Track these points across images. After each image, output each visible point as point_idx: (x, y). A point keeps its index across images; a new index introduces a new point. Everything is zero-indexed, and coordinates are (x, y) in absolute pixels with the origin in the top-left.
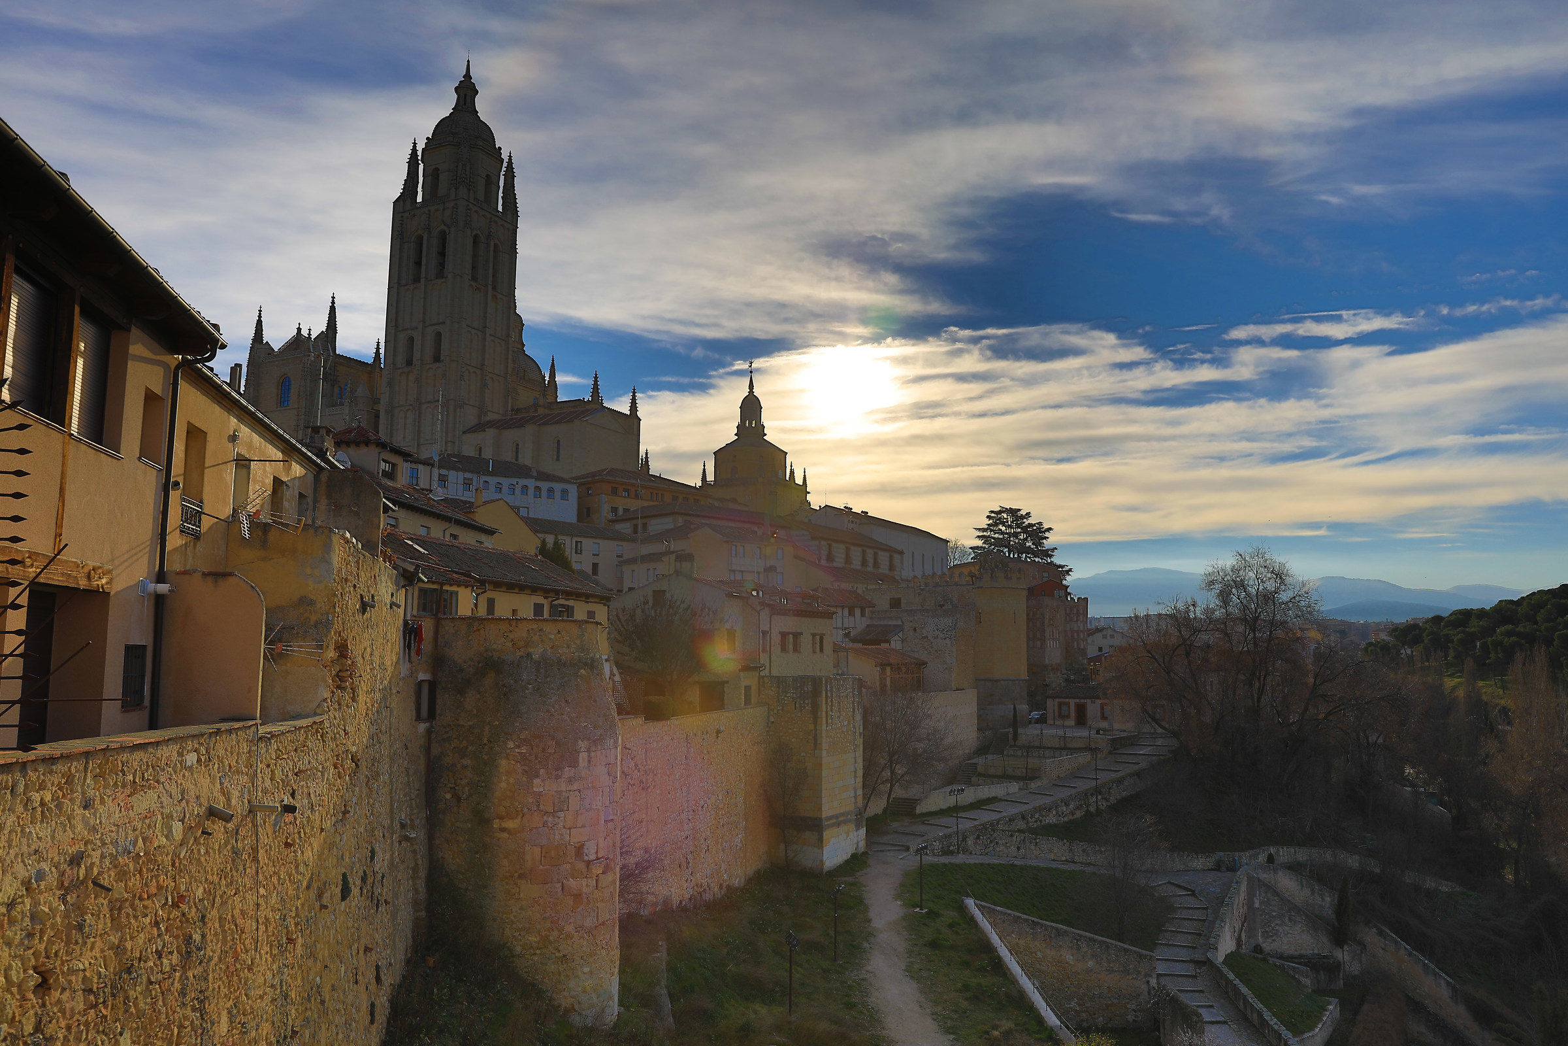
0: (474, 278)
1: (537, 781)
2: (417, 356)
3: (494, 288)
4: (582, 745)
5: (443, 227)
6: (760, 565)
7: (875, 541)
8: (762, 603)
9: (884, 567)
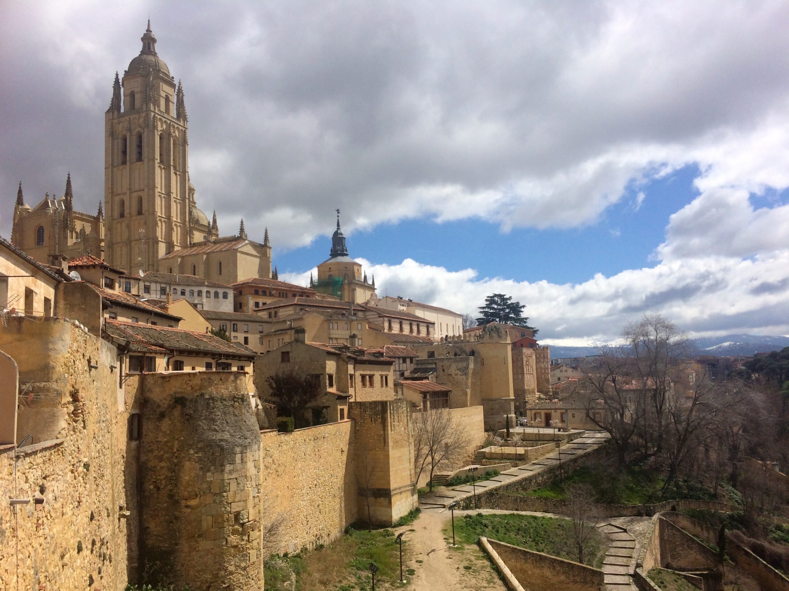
0: (161, 162)
1: (209, 474)
2: (127, 211)
3: (174, 167)
4: (238, 449)
5: (139, 129)
6: (346, 334)
7: (418, 318)
8: (349, 357)
9: (423, 333)
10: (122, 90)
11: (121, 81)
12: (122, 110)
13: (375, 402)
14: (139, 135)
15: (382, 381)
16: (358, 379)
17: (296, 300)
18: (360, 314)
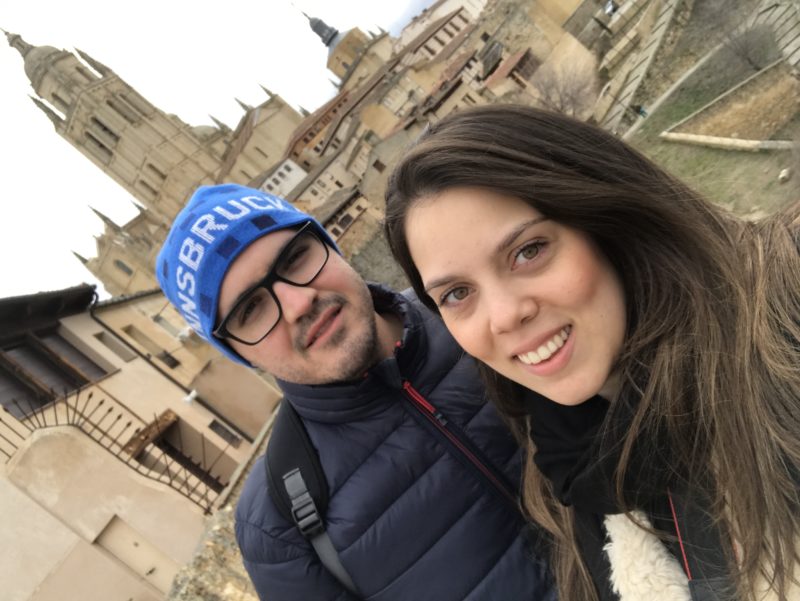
0: (132, 122)
2: (154, 187)
3: (145, 115)
5: (90, 116)
6: (404, 96)
7: (444, 18)
8: (425, 114)
9: (463, 26)
10: (45, 102)
11: (37, 97)
12: (64, 118)
14: (96, 121)
17: (341, 113)
18: (399, 69)
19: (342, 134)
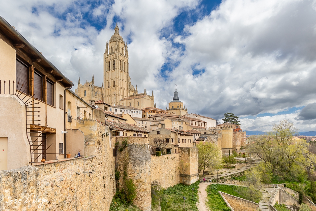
0: (121, 70)
1: (136, 167)
2: (110, 86)
3: (125, 71)
4: (144, 161)
5: (114, 59)
6: (178, 126)
7: (201, 121)
8: (178, 133)
9: (203, 126)
10: (109, 46)
11: (108, 43)
12: (109, 53)
13: (186, 148)
14: (114, 61)
15: (189, 141)
16: (181, 140)
17: (162, 114)
18: (182, 119)
19: (157, 119)
